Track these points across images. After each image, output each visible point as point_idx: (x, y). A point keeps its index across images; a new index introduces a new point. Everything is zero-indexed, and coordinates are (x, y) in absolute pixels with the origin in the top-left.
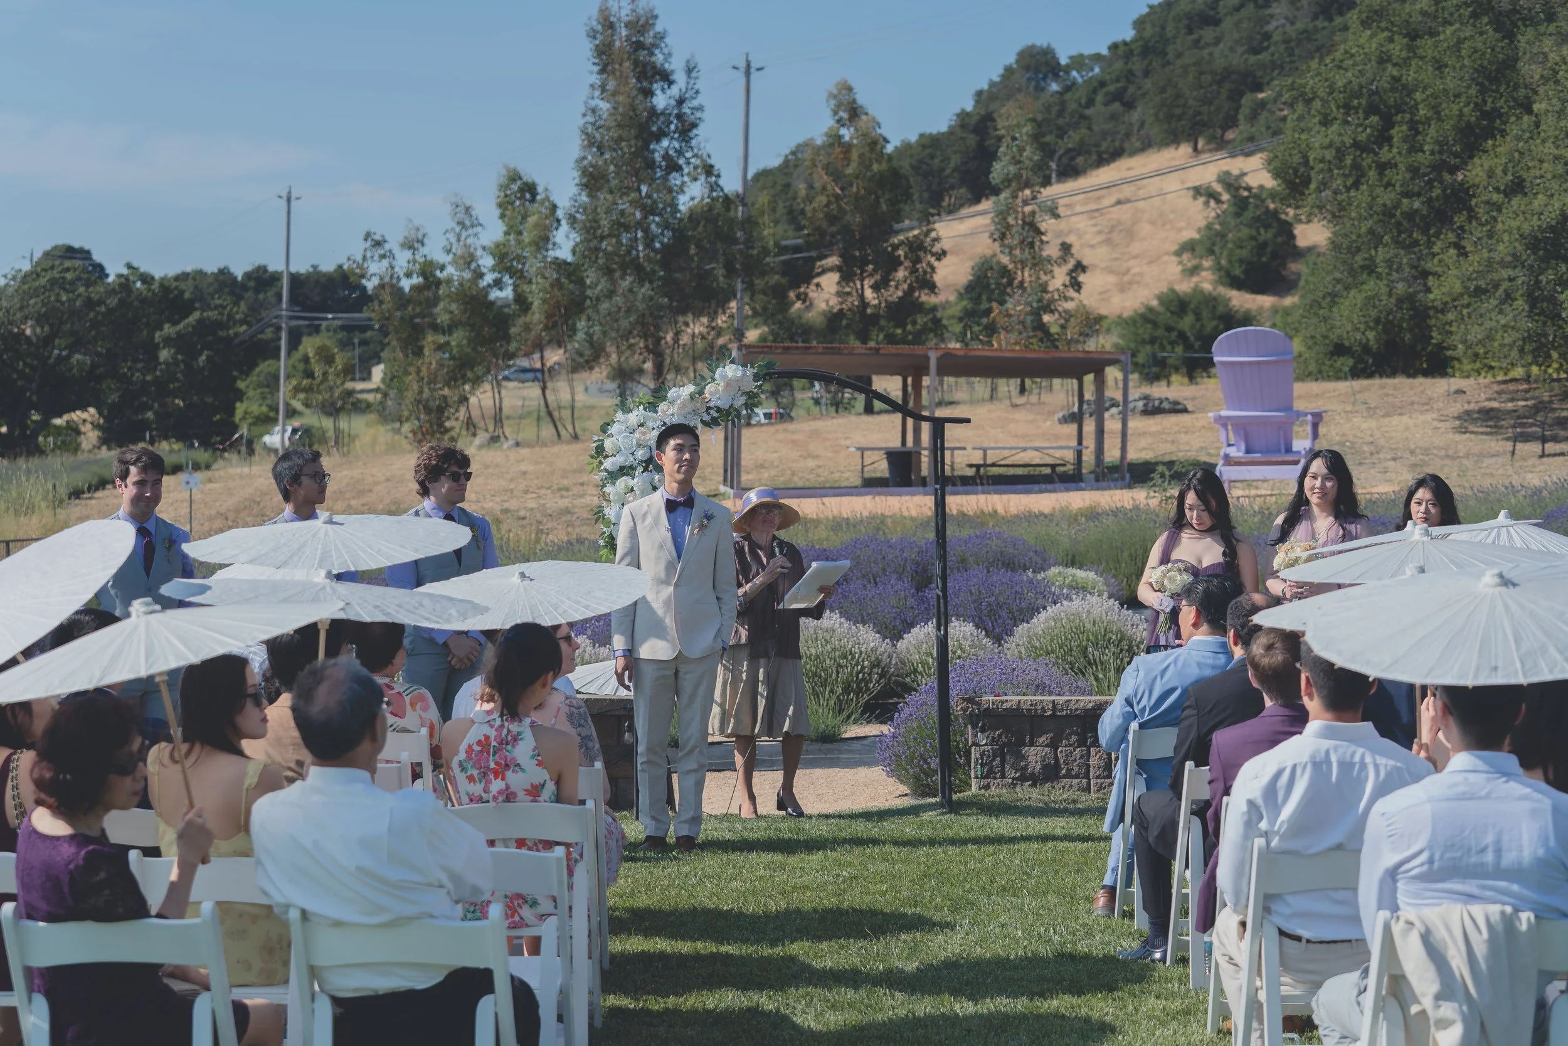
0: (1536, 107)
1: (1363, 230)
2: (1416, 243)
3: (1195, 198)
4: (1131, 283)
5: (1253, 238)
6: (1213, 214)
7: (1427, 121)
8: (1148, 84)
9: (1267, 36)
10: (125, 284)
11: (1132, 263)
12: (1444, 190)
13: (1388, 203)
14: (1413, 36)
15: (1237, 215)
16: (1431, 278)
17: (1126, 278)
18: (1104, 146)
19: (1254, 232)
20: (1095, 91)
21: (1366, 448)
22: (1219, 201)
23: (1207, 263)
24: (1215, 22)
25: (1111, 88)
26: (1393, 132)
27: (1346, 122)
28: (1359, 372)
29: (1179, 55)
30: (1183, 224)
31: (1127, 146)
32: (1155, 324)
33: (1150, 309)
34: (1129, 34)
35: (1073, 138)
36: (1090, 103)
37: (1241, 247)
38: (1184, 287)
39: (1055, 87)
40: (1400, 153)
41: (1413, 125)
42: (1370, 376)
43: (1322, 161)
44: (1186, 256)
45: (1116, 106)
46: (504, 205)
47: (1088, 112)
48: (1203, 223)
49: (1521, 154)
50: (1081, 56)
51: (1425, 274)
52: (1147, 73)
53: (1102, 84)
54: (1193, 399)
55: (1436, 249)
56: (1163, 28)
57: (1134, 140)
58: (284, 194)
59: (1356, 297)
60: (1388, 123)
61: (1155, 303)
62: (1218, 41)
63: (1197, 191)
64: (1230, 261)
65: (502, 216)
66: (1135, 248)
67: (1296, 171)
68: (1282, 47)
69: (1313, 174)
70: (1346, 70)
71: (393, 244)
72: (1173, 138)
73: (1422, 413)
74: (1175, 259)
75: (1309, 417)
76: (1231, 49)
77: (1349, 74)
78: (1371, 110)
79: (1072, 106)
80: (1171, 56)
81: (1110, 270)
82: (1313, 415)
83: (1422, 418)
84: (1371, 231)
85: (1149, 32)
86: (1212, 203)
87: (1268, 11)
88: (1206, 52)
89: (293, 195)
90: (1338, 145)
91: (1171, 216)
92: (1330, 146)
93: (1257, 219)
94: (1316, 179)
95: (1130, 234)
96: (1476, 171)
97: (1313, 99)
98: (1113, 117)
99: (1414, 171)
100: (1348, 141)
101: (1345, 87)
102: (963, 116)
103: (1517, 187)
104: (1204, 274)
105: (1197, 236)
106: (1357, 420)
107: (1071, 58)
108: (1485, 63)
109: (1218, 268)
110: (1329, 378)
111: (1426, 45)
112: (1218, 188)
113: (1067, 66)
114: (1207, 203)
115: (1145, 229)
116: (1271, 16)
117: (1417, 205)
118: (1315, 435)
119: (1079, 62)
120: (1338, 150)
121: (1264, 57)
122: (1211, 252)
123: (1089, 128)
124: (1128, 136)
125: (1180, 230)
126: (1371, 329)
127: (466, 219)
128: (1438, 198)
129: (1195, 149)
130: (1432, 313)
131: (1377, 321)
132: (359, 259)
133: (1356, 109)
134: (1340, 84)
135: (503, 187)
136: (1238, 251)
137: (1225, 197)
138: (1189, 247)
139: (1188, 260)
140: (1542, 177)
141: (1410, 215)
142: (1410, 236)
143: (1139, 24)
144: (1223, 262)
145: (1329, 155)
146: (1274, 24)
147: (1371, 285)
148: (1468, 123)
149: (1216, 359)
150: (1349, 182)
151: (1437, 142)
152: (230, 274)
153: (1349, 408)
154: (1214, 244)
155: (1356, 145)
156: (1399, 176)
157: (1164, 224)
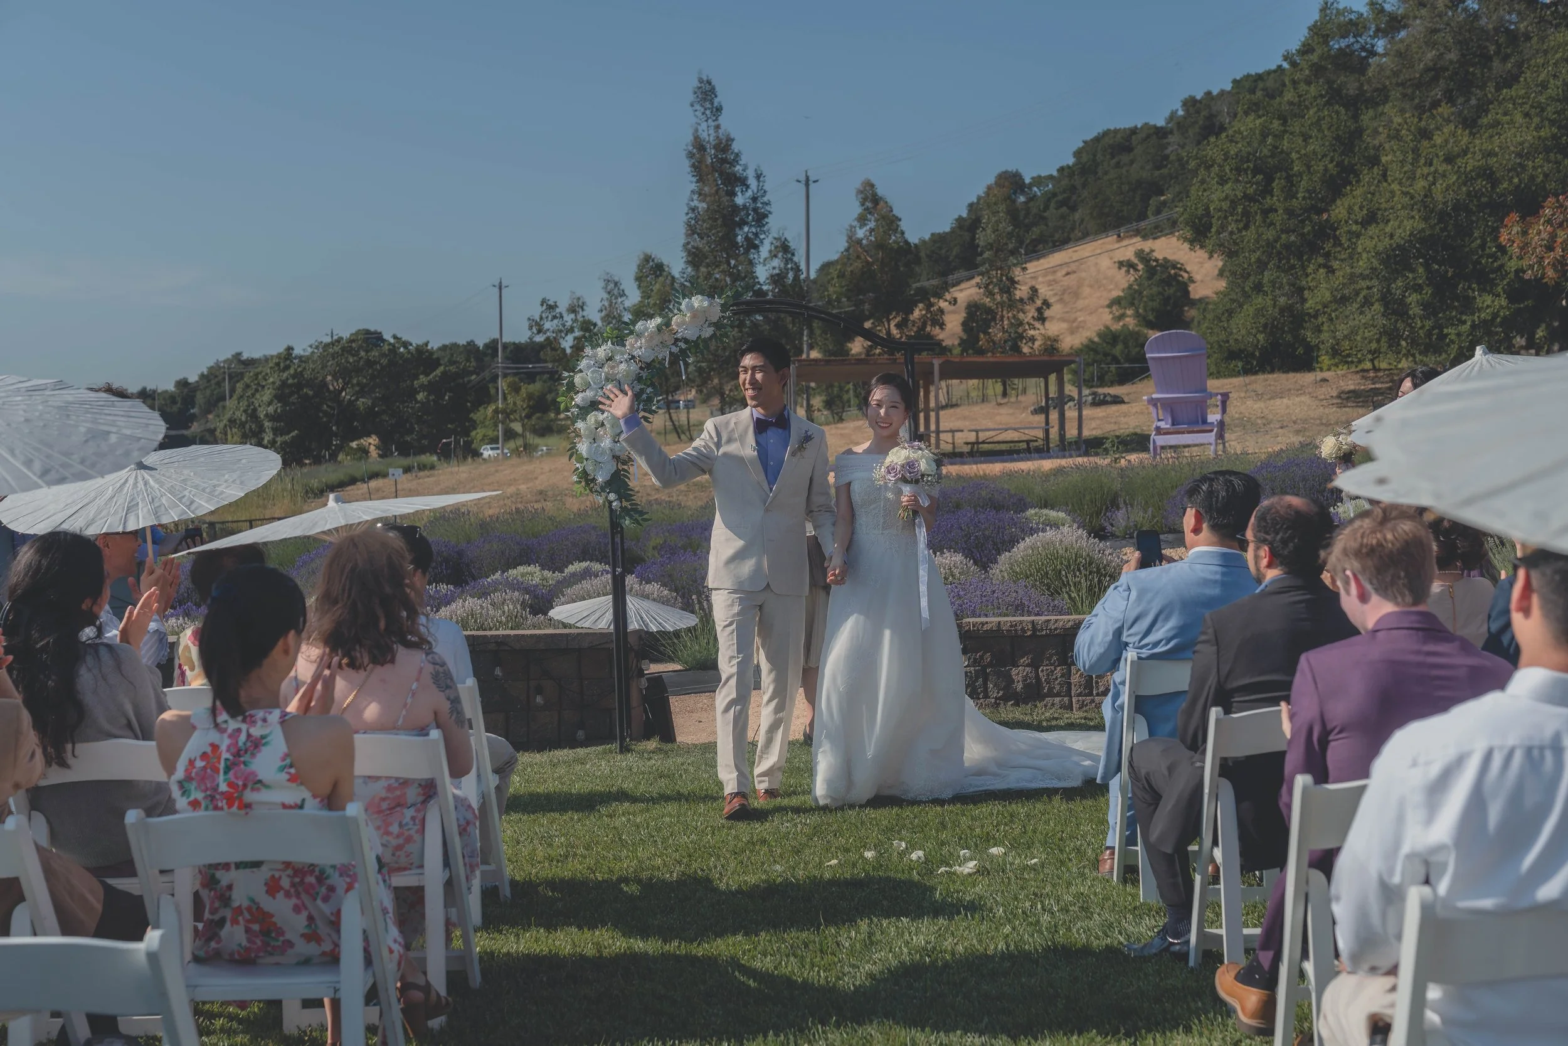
0: (1384, 159)
1: (1253, 260)
2: (1293, 267)
3: (1120, 268)
4: (1078, 328)
5: (1160, 293)
6: (1132, 279)
7: (1300, 174)
8: (1085, 194)
9: (1166, 157)
10: (393, 349)
11: (1078, 314)
12: (1313, 227)
13: (1271, 238)
14: (1284, 120)
15: (1149, 278)
16: (1306, 292)
17: (1075, 325)
18: (1057, 236)
19: (1160, 289)
20: (1049, 200)
21: (1259, 421)
22: (1136, 270)
23: (1129, 312)
24: (1129, 149)
25: (1060, 198)
26: (1274, 185)
27: (1237, 181)
28: (1248, 371)
29: (1106, 173)
30: (1112, 287)
31: (1072, 236)
32: (1096, 351)
33: (1091, 341)
34: (1071, 161)
35: (1035, 232)
36: (1046, 208)
37: (1153, 300)
38: (1117, 327)
39: (1022, 199)
40: (1279, 200)
41: (1289, 178)
42: (1256, 373)
43: (1220, 210)
44: (1114, 308)
45: (1064, 209)
46: (639, 279)
47: (1045, 214)
48: (1126, 285)
49: (1373, 194)
50: (1040, 177)
51: (1301, 290)
52: (1084, 186)
53: (1054, 195)
54: (1128, 394)
55: (1309, 270)
56: (1095, 156)
57: (1076, 232)
58: (497, 284)
59: (1249, 309)
60: (1269, 179)
61: (1096, 339)
62: (1132, 162)
63: (1121, 264)
64: (1145, 310)
65: (639, 287)
66: (1081, 303)
67: (1200, 219)
68: (1177, 164)
69: (1214, 221)
70: (1237, 143)
71: (562, 308)
72: (1104, 228)
73: (1297, 396)
74: (1107, 310)
75: (1219, 397)
76: (1142, 168)
77: (1240, 145)
78: (1256, 171)
79: (1034, 211)
80: (1100, 174)
81: (1063, 320)
82: (1222, 394)
83: (1297, 399)
84: (1259, 260)
85: (1085, 158)
86: (1132, 271)
87: (1165, 141)
88: (1124, 170)
89: (504, 284)
90: (1232, 197)
91: (1104, 282)
92: (1226, 198)
93: (1162, 281)
94: (1216, 224)
95: (1076, 295)
96: (1338, 210)
97: (1212, 166)
98: (1063, 217)
99: (1290, 213)
100: (1240, 195)
101: (1237, 155)
102: (960, 220)
103: (1371, 219)
104: (1127, 319)
105: (1121, 294)
106: (1249, 403)
107: (1033, 178)
108: (1340, 133)
109: (1137, 315)
110: (1225, 377)
111: (1296, 126)
112: (1136, 261)
113: (1030, 184)
114: (1128, 272)
115: (1086, 291)
116: (1169, 144)
117: (1293, 238)
118: (1224, 411)
119: (1038, 181)
120: (1232, 202)
121: (1165, 171)
122: (1132, 304)
123: (1047, 225)
124: (1073, 229)
125: (1111, 290)
126: (1261, 332)
127: (614, 289)
128: (1309, 232)
129: (1119, 236)
130: (1306, 318)
131: (1265, 326)
132: (537, 318)
133: (1246, 171)
134: (1232, 152)
135: (641, 268)
136: (1150, 303)
137: (1140, 267)
138: (1116, 302)
139: (1116, 310)
140: (1392, 208)
141: (1287, 247)
142: (1288, 262)
143: (1078, 154)
144: (1141, 311)
145: (1225, 205)
146: (1170, 149)
147: (1259, 300)
148: (1331, 176)
149: (1148, 356)
150: (1241, 225)
151: (1308, 191)
152: (475, 345)
153: (1243, 395)
154: (1134, 299)
155: (1246, 196)
156: (1278, 217)
157: (1099, 287)
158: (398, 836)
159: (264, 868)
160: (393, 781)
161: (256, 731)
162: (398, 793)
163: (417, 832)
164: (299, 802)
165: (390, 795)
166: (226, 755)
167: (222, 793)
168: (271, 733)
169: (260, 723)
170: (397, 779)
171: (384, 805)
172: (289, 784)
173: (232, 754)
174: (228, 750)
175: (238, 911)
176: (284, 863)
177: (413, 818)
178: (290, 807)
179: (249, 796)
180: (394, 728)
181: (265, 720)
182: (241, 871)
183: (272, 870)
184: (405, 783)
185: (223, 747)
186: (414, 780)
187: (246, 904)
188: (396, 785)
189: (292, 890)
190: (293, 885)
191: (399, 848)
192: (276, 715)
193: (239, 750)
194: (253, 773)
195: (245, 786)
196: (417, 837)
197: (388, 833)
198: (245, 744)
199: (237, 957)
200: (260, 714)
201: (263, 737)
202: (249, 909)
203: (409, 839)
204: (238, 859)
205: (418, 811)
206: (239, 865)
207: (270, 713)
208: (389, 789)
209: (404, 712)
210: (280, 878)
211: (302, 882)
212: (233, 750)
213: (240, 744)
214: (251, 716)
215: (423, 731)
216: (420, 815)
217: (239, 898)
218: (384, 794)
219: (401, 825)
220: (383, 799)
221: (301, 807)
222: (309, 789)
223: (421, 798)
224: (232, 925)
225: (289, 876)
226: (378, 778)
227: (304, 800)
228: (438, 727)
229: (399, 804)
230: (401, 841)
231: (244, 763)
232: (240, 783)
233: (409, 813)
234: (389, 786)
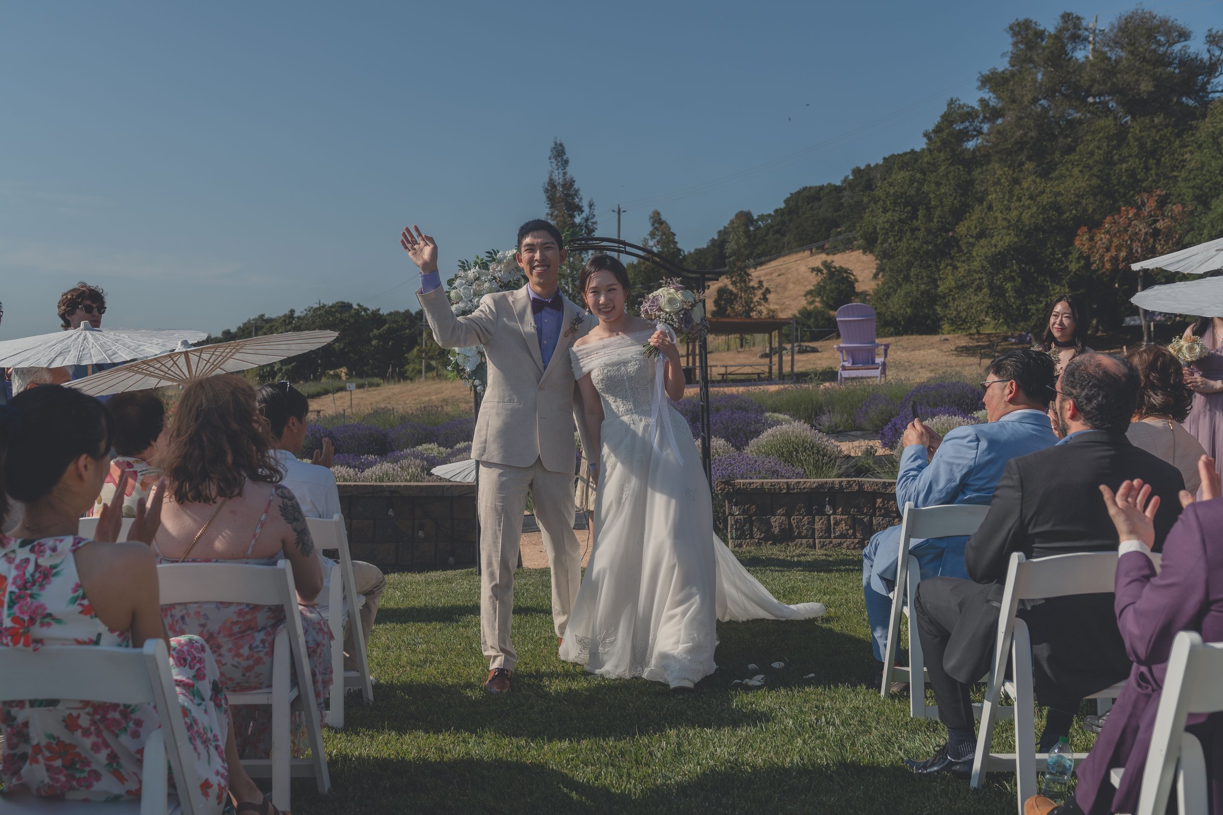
2: (930, 266)
3: (812, 272)
6: (820, 279)
7: (936, 207)
8: (791, 226)
9: (842, 204)
12: (943, 240)
14: (924, 173)
15: (830, 279)
16: (938, 282)
20: (768, 229)
23: (818, 299)
24: (818, 199)
25: (775, 228)
26: (919, 213)
28: (897, 333)
29: (804, 213)
30: (806, 284)
36: (767, 234)
37: (832, 292)
38: (810, 308)
39: (752, 229)
40: (922, 223)
41: (928, 209)
42: (902, 335)
43: (883, 229)
44: (808, 297)
45: (778, 236)
47: (766, 238)
48: (816, 283)
49: (983, 219)
51: (935, 280)
52: (791, 221)
53: (772, 226)
54: (821, 347)
55: (941, 267)
56: (797, 203)
59: (901, 292)
60: (915, 210)
61: (798, 315)
62: (820, 207)
64: (827, 298)
66: (787, 294)
67: (870, 235)
69: (879, 236)
73: (929, 349)
74: (804, 298)
76: (827, 211)
78: (907, 204)
79: (759, 236)
80: (800, 214)
82: (885, 345)
85: (791, 204)
86: (819, 274)
88: (815, 212)
91: (802, 280)
92: (888, 221)
93: (838, 281)
94: (881, 238)
95: (785, 288)
96: (961, 229)
98: (777, 240)
99: (929, 231)
100: (897, 219)
101: (894, 194)
103: (982, 234)
104: (817, 304)
105: (813, 288)
109: (822, 301)
111: (932, 177)
112: (822, 268)
115: (791, 286)
117: (930, 247)
118: (886, 356)
120: (892, 223)
121: (841, 213)
122: (819, 295)
123: (767, 245)
124: (783, 248)
126: (909, 307)
128: (940, 243)
130: (938, 298)
131: (911, 303)
133: (900, 204)
134: (891, 192)
137: (825, 271)
138: (810, 293)
142: (927, 263)
145: (887, 226)
146: (844, 199)
148: (956, 208)
149: (838, 319)
150: (897, 238)
151: (940, 217)
153: (894, 348)
154: (820, 291)
156: (921, 234)
157: (799, 284)
158: (248, 658)
159: (60, 707)
160: (243, 606)
161: (45, 561)
162: (249, 617)
163: (266, 654)
164: (94, 638)
165: (241, 619)
166: (11, 588)
167: (6, 629)
168: (61, 563)
169: (48, 553)
170: (248, 605)
171: (236, 629)
172: (82, 616)
173: (18, 587)
174: (14, 583)
175: (37, 749)
176: (81, 701)
177: (263, 641)
178: (84, 643)
179: (37, 631)
180: (245, 557)
181: (54, 549)
182: (36, 709)
183: (68, 708)
184: (255, 608)
185: (10, 580)
186: (264, 606)
187: (44, 742)
188: (247, 609)
189: (93, 728)
190: (93, 722)
191: (249, 669)
192: (69, 540)
193: (26, 582)
194: (42, 606)
195: (32, 621)
196: (266, 659)
197: (238, 655)
198: (32, 575)
199: (43, 793)
200: (49, 542)
201: (53, 567)
202: (48, 747)
203: (259, 661)
204: (32, 697)
205: (268, 634)
206: (33, 703)
207: (61, 541)
208: (240, 613)
209: (253, 542)
210: (79, 716)
211: (104, 718)
212: (19, 582)
213: (28, 575)
214: (40, 545)
215: (271, 561)
216: (270, 639)
217: (37, 736)
218: (235, 618)
219: (251, 648)
220: (236, 623)
221: (97, 642)
222: (105, 622)
223: (271, 622)
224: (31, 764)
225: (88, 714)
226: (229, 604)
227: (99, 635)
228: (287, 556)
229: (250, 628)
230: (251, 662)
231: (31, 596)
232: (26, 618)
233: (260, 636)
234: (241, 610)
